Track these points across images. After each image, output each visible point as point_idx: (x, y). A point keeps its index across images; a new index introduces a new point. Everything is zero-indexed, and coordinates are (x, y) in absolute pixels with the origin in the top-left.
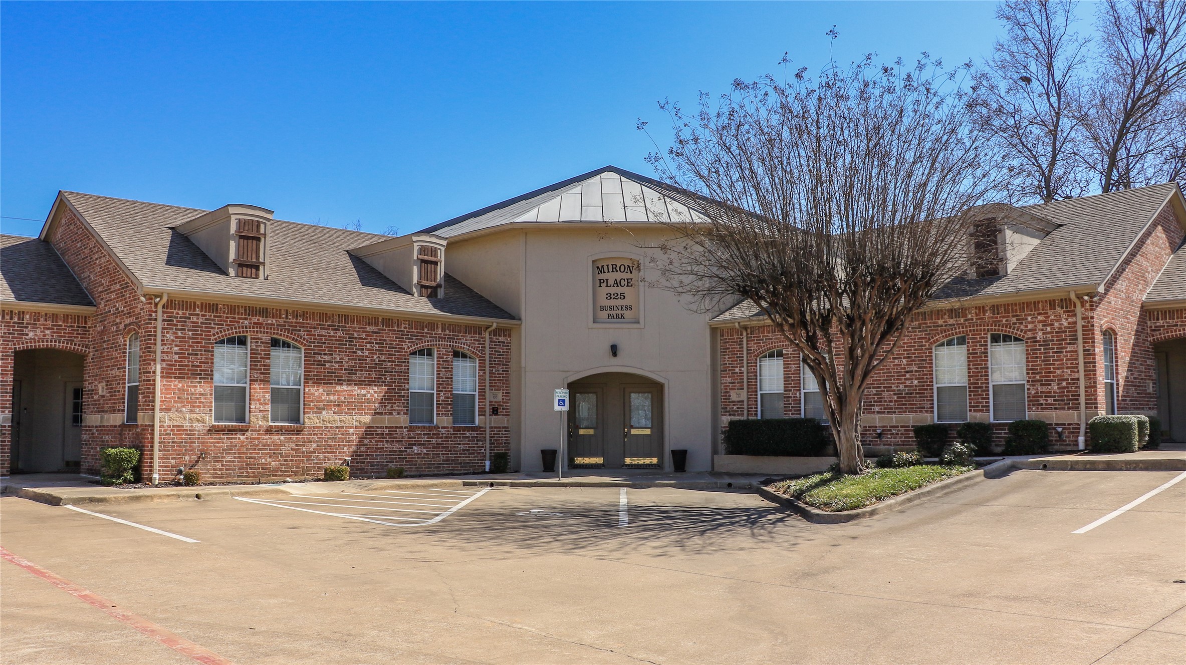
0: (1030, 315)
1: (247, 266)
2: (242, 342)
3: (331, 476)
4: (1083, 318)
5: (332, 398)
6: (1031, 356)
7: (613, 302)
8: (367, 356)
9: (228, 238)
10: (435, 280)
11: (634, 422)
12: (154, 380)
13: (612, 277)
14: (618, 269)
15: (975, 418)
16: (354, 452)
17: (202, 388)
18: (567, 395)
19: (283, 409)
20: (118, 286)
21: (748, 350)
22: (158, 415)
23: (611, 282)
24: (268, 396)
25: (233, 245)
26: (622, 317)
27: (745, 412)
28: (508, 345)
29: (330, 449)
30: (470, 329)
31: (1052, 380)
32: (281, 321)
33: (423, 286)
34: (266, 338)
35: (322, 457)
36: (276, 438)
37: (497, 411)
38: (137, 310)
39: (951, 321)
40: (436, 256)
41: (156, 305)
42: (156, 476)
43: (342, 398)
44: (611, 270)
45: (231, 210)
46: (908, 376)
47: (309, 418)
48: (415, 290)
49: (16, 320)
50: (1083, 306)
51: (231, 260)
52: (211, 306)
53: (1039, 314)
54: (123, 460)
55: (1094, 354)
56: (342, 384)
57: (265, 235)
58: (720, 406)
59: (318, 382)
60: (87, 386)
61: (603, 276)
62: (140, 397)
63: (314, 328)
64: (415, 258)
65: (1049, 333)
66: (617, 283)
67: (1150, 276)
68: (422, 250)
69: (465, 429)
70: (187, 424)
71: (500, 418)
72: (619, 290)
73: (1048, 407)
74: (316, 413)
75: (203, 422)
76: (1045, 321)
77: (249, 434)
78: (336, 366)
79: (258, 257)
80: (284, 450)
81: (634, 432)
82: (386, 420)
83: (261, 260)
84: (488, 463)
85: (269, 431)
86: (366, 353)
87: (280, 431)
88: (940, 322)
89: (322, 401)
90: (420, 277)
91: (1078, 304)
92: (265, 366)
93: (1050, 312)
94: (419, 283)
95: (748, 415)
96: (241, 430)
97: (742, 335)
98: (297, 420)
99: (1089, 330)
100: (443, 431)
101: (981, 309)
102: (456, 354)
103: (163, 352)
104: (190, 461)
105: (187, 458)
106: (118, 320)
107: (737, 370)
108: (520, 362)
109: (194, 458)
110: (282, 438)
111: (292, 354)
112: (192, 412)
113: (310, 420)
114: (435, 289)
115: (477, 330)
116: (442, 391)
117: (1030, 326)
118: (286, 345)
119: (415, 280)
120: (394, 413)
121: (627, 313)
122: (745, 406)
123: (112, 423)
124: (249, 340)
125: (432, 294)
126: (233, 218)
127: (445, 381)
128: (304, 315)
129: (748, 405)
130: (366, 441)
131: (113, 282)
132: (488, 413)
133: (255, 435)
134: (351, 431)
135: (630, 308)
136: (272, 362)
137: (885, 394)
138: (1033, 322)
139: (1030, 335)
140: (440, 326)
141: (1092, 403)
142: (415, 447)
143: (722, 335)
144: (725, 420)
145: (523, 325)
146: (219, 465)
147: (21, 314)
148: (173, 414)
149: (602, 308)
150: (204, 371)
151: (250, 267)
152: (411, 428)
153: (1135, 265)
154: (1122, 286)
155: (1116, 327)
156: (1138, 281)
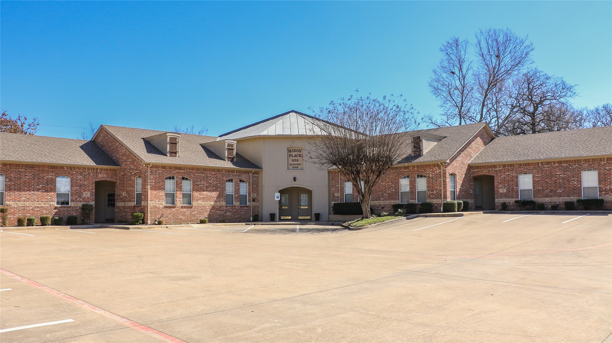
0: (428, 169)
1: (173, 153)
2: (173, 178)
3: (202, 222)
4: (443, 170)
5: (201, 196)
6: (428, 182)
7: (294, 163)
8: (212, 182)
9: (167, 144)
10: (233, 156)
11: (302, 204)
12: (148, 191)
13: (294, 154)
14: (296, 151)
15: (412, 202)
16: (209, 214)
17: (162, 193)
18: (279, 195)
19: (186, 200)
20: (130, 160)
21: (340, 179)
22: (149, 202)
23: (294, 155)
24: (181, 196)
25: (168, 146)
26: (298, 167)
27: (340, 200)
28: (258, 178)
29: (200, 213)
30: (245, 172)
31: (434, 190)
32: (185, 171)
33: (229, 158)
34: (181, 177)
35: (198, 216)
36: (184, 210)
37: (254, 200)
38: (140, 169)
39: (405, 170)
40: (233, 147)
41: (148, 167)
42: (149, 222)
43: (204, 196)
44: (293, 151)
45: (168, 134)
46: (391, 188)
47: (194, 203)
48: (226, 159)
49: (95, 171)
50: (443, 166)
51: (168, 151)
52: (164, 167)
53: (431, 169)
54: (139, 217)
55: (446, 182)
56: (204, 192)
57: (178, 142)
58: (331, 198)
59: (197, 191)
60: (117, 193)
61: (291, 153)
62: (143, 197)
63: (195, 173)
64: (226, 148)
65: (433, 175)
66: (295, 156)
67: (473, 155)
68: (229, 145)
69: (244, 207)
70: (157, 205)
71: (255, 202)
72: (296, 158)
73: (433, 198)
74: (196, 201)
75: (162, 204)
76: (432, 171)
77: (176, 208)
78: (202, 186)
79: (176, 150)
80: (187, 214)
81: (302, 207)
82: (218, 204)
83: (177, 151)
84: (251, 218)
85: (182, 207)
86: (212, 181)
87: (185, 207)
88: (401, 171)
89: (198, 198)
90: (228, 154)
91: (442, 166)
92: (180, 186)
93: (434, 168)
94: (227, 156)
95: (341, 201)
96: (174, 207)
97: (338, 174)
98: (190, 204)
99: (445, 174)
100: (237, 207)
101: (414, 167)
102: (241, 181)
103: (150, 182)
104: (159, 217)
105: (158, 216)
106: (131, 171)
107: (337, 186)
108: (262, 184)
109: (160, 216)
110: (186, 210)
111: (188, 182)
112: (159, 201)
113: (194, 204)
114: (233, 158)
115: (248, 172)
116: (236, 194)
117: (428, 173)
118: (187, 179)
119: (226, 155)
120: (221, 201)
121: (299, 166)
122: (340, 198)
123: (129, 205)
124: (175, 178)
125: (232, 160)
126: (168, 137)
127: (237, 190)
128: (192, 169)
129: (341, 198)
130: (212, 211)
131: (128, 158)
132: (251, 201)
133: (178, 209)
134: (207, 207)
135: (300, 164)
136: (182, 185)
137: (385, 194)
138: (429, 171)
139: (428, 175)
140: (235, 171)
141: (445, 197)
142: (228, 213)
143: (332, 174)
144: (333, 203)
145: (263, 171)
146: (167, 219)
147: (97, 169)
148: (153, 202)
149: (291, 165)
150: (162, 188)
151: (174, 153)
152: (226, 206)
153: (466, 152)
154: (460, 159)
155: (456, 173)
156: (467, 157)
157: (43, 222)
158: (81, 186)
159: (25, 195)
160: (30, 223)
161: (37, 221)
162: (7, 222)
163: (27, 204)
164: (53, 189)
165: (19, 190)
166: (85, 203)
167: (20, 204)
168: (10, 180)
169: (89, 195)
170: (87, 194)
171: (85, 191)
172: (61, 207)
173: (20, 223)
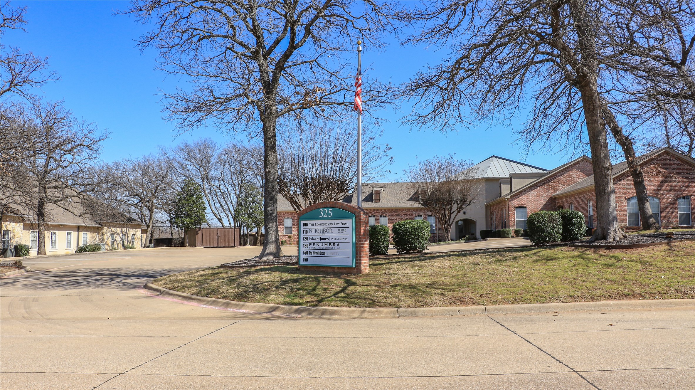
2: (374, 216)
25: (374, 196)
32: (381, 211)
33: (422, 200)
34: (379, 215)
37: (441, 229)
51: (373, 199)
52: (370, 209)
55: (509, 213)
57: (381, 193)
63: (389, 212)
67: (561, 187)
68: (421, 191)
78: (395, 220)
83: (380, 198)
92: (378, 221)
99: (509, 207)
102: (429, 216)
111: (385, 218)
118: (384, 216)
126: (373, 190)
128: (387, 210)
132: (438, 230)
140: (423, 209)
151: (378, 200)
153: (546, 186)
154: (534, 193)
155: (527, 205)
156: (548, 190)
168: (295, 221)
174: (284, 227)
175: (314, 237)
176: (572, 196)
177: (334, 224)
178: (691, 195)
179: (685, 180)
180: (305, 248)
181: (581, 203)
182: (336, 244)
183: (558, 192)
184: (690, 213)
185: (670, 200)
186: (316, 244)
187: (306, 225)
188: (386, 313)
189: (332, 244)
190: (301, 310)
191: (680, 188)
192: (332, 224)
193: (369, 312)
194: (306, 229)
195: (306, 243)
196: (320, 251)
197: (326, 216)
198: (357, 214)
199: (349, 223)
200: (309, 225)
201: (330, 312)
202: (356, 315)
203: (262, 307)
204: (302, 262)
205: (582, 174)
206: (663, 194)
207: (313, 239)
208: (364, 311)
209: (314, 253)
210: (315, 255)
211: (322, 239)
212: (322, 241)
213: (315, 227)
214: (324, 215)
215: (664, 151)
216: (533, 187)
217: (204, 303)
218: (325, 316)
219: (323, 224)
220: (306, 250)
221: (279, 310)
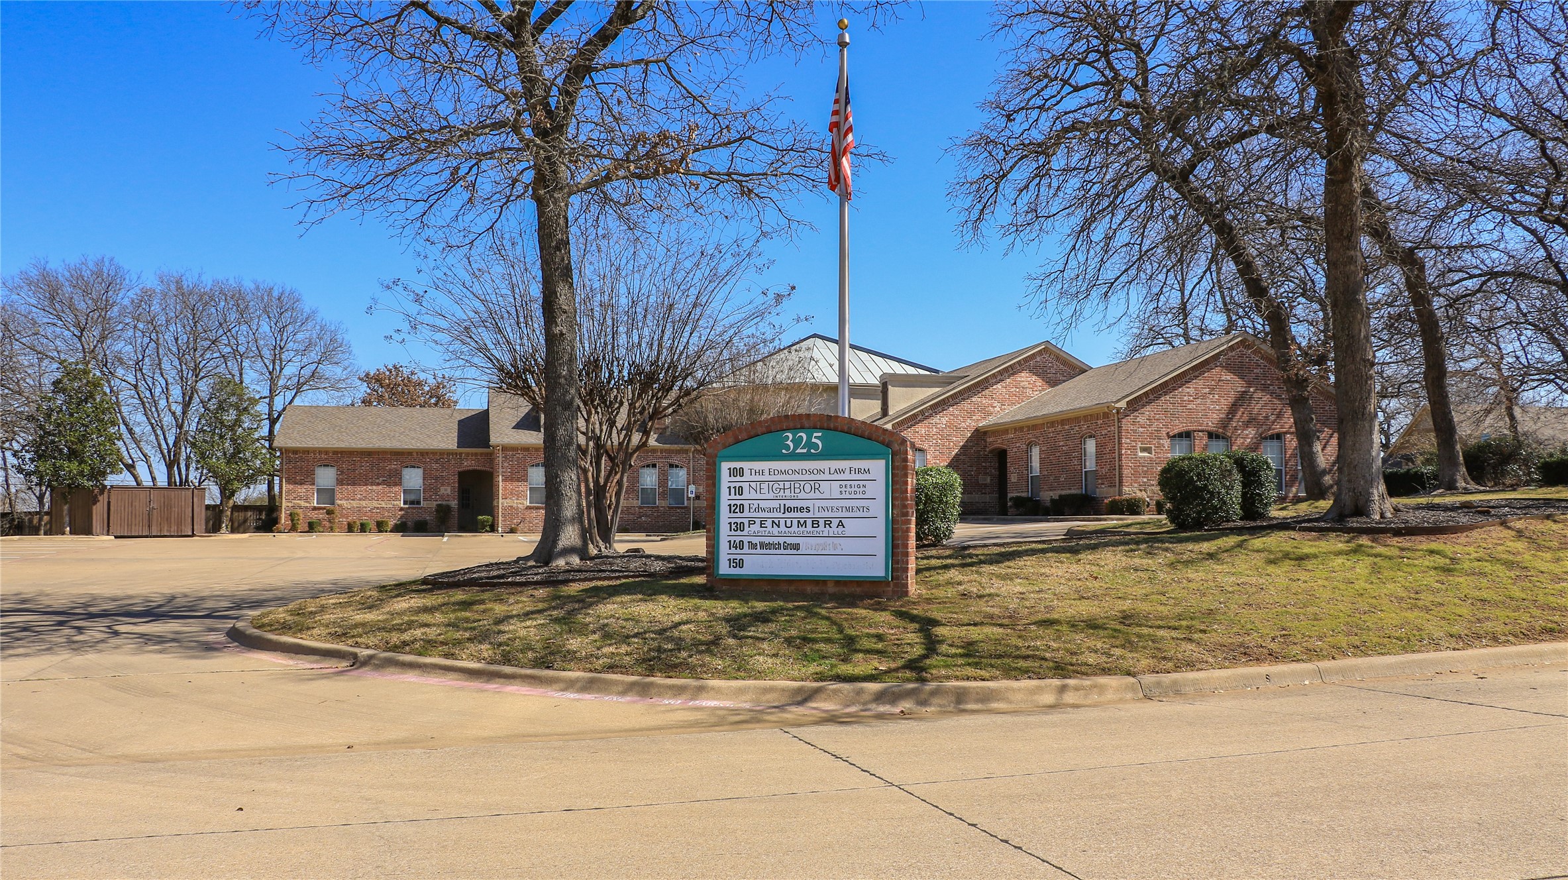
12: (499, 484)
17: (524, 488)
22: (500, 499)
30: (678, 452)
37: (699, 497)
42: (500, 529)
49: (459, 457)
52: (526, 449)
54: (485, 521)
62: (496, 490)
67: (998, 409)
69: (679, 508)
70: (515, 505)
71: (701, 501)
75: (524, 504)
82: (625, 503)
96: (543, 508)
100: (663, 509)
102: (671, 466)
103: (503, 472)
104: (517, 522)
105: (515, 521)
109: (519, 521)
112: (518, 499)
115: (686, 451)
116: (662, 487)
120: (630, 499)
127: (663, 481)
140: (659, 450)
142: (643, 517)
147: (461, 454)
148: (508, 501)
150: (524, 478)
152: (640, 508)
153: (966, 405)
154: (941, 420)
155: (925, 446)
156: (971, 414)
157: (380, 527)
158: (436, 479)
159: (361, 490)
160: (363, 529)
161: (373, 525)
162: (335, 526)
163: (364, 503)
164: (399, 483)
165: (354, 484)
166: (444, 503)
167: (355, 504)
168: (342, 472)
169: (449, 491)
170: (446, 490)
171: (443, 485)
172: (409, 508)
173: (350, 528)
174: (315, 487)
175: (763, 504)
176: (1035, 427)
177: (827, 471)
178: (1286, 433)
179: (1276, 401)
180: (733, 533)
181: (1061, 444)
182: (835, 522)
183: (991, 420)
184: (1283, 468)
185: (1249, 440)
186: (769, 523)
187: (741, 472)
188: (1117, 690)
189: (822, 522)
190: (893, 693)
191: (1267, 418)
192: (819, 471)
193: (1077, 689)
194: (738, 485)
195: (739, 521)
196: (781, 540)
197: (805, 451)
198: (896, 447)
199: (877, 468)
200: (747, 472)
201: (977, 693)
202: (1049, 698)
203: (766, 690)
204: (724, 569)
205: (1039, 383)
206: (1236, 429)
207: (759, 509)
208: (1063, 689)
209: (763, 546)
210: (768, 551)
211: (789, 510)
212: (787, 515)
213: (766, 477)
214: (796, 448)
215: (1240, 339)
216: (940, 406)
217: (556, 686)
218: (969, 706)
219: (794, 472)
220: (738, 539)
221: (823, 696)
